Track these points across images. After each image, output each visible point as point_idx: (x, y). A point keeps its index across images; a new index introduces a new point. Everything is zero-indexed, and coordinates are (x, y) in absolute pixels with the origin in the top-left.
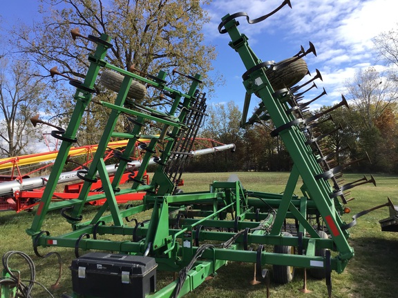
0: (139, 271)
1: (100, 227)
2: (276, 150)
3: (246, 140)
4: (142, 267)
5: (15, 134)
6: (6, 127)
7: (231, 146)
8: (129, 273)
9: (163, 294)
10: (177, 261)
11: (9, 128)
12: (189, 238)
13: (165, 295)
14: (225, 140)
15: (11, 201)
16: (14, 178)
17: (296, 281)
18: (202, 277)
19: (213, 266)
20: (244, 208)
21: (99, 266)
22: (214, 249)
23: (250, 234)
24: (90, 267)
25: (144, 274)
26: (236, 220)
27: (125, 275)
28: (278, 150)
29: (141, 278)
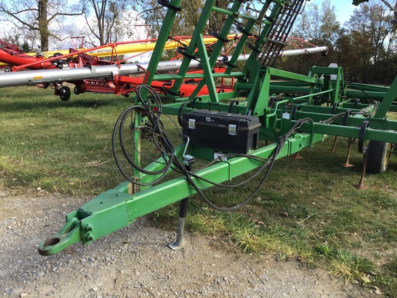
0: (245, 124)
1: (198, 103)
2: (372, 59)
3: (338, 47)
4: (249, 122)
5: (105, 32)
6: (97, 24)
7: (324, 48)
8: (235, 126)
9: (264, 151)
10: (274, 131)
11: (99, 24)
12: (289, 110)
13: (266, 152)
14: (316, 42)
15: (112, 85)
16: (113, 64)
17: (389, 173)
18: (300, 146)
19: (311, 139)
20: (342, 98)
21: (208, 119)
22: (314, 123)
23: (351, 116)
24: (200, 119)
25: (250, 128)
26: (334, 107)
27: (232, 127)
28: (375, 60)
29: (247, 131)
